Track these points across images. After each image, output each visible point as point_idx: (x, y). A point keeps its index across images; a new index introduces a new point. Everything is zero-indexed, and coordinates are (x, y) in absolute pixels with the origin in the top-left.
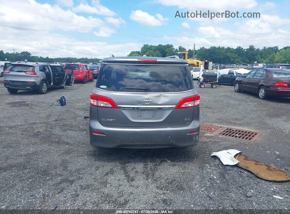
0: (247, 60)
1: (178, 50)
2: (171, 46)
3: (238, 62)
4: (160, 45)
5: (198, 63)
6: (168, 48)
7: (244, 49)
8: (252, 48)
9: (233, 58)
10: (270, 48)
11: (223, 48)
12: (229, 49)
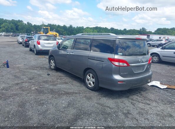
0: (69, 33)
1: (27, 24)
2: (21, 21)
3: (65, 34)
4: (13, 20)
5: (56, 34)
6: (20, 22)
7: (67, 27)
8: (71, 26)
9: (62, 31)
10: (80, 27)
11: (56, 25)
12: (59, 26)
